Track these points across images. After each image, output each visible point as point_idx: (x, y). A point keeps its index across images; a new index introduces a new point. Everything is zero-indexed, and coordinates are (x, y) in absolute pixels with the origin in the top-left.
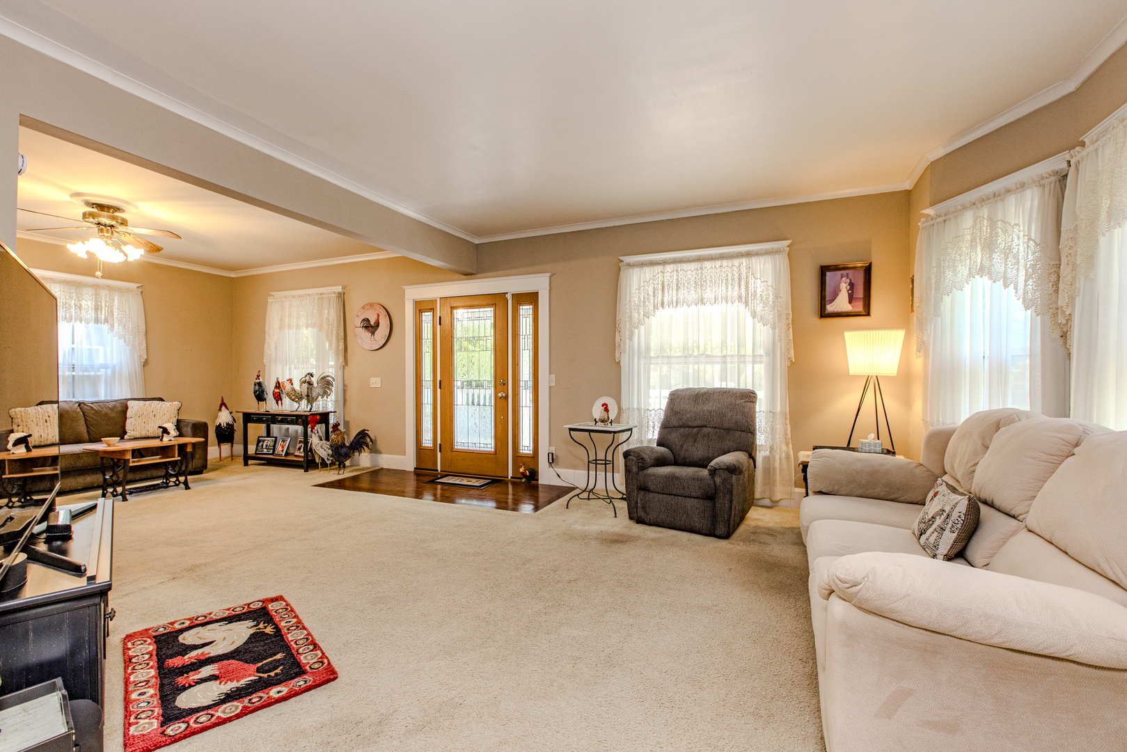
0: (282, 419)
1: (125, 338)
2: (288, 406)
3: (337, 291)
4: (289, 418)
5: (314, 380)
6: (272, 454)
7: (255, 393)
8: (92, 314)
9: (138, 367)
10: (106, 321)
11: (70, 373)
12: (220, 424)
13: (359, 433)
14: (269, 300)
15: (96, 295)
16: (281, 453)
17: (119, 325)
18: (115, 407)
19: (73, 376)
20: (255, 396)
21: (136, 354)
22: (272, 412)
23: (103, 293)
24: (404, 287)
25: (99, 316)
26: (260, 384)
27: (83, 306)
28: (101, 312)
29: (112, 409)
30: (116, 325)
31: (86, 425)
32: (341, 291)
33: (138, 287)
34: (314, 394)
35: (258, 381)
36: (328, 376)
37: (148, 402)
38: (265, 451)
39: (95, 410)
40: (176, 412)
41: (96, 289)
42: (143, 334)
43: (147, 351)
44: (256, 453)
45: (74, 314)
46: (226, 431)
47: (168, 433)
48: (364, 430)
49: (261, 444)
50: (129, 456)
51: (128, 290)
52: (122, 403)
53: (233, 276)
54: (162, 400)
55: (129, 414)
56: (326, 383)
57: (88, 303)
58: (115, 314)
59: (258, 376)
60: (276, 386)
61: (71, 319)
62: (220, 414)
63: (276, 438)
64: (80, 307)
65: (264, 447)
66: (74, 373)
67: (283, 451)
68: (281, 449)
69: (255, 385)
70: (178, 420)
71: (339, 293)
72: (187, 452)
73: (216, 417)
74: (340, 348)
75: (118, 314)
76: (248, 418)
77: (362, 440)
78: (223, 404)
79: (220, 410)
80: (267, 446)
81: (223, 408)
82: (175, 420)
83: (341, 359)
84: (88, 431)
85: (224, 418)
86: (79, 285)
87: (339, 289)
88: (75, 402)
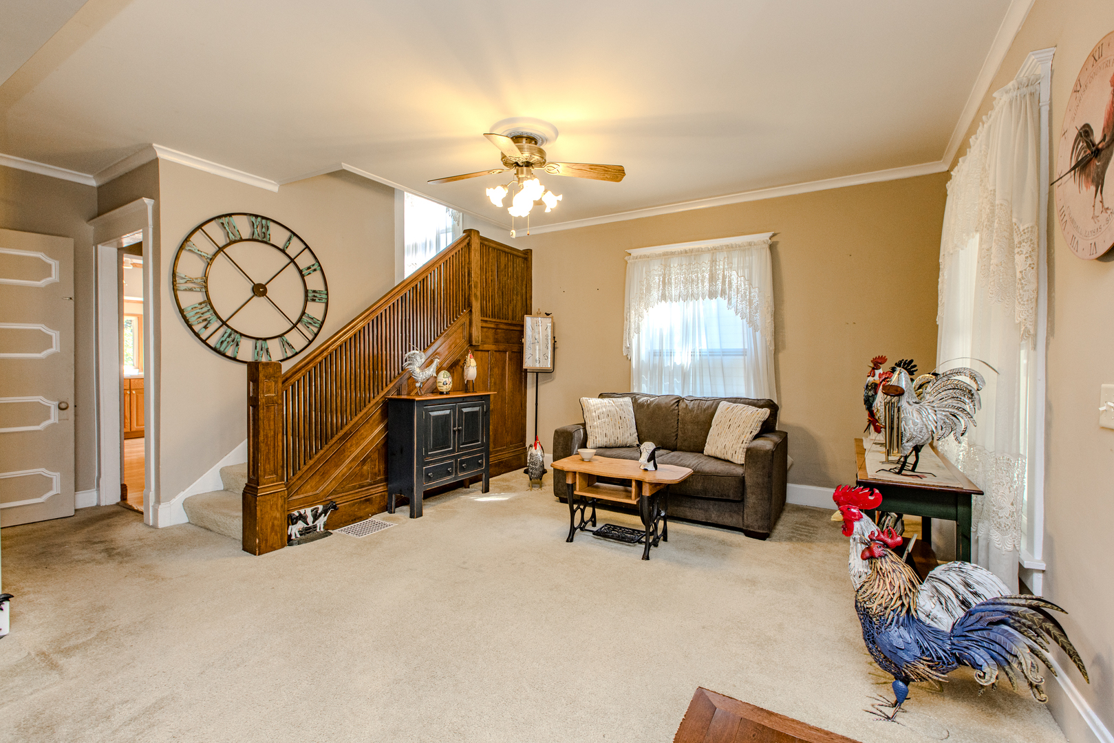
8: (706, 288)
15: (714, 261)
17: (738, 296)
18: (706, 408)
23: (721, 256)
25: (715, 287)
28: (717, 282)
30: (733, 296)
33: (767, 238)
37: (734, 405)
41: (714, 253)
52: (714, 403)
53: (944, 167)
55: (714, 420)
57: (704, 274)
58: (733, 282)
61: (688, 297)
82: (749, 437)
86: (696, 253)
88: (674, 397)
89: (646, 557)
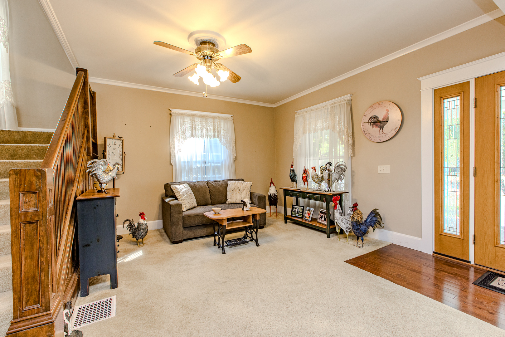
0: (309, 196)
1: (226, 145)
2: (312, 186)
3: (346, 99)
4: (315, 196)
5: (332, 168)
6: (302, 218)
7: (290, 177)
8: (211, 133)
9: (232, 161)
10: (218, 136)
11: (204, 165)
12: (271, 195)
13: (372, 213)
14: (296, 116)
15: (214, 122)
16: (308, 219)
17: (224, 138)
18: (222, 184)
19: (205, 166)
20: (291, 179)
21: (231, 154)
22: (302, 190)
23: (217, 121)
24: (420, 79)
25: (215, 133)
26: (293, 171)
27: (208, 129)
28: (216, 131)
29: (221, 186)
30: (222, 138)
31: (210, 194)
32: (349, 98)
33: (231, 117)
34: (333, 179)
35: (292, 169)
36: (342, 165)
37: (236, 182)
38: (297, 215)
39: (214, 186)
40: (250, 188)
41: (213, 119)
42: (234, 143)
43: (236, 152)
44: (291, 216)
45: (204, 134)
46: (274, 199)
47: (246, 206)
48: (376, 209)
49: (294, 210)
50: (225, 223)
51: (227, 118)
52: (225, 182)
53: (274, 107)
54: (243, 180)
55: (228, 189)
56: (341, 170)
57: (210, 127)
58: (222, 132)
59: (292, 165)
60: (304, 172)
61: (204, 136)
62: (270, 188)
63: (303, 207)
64: (207, 130)
65: (296, 212)
66: (205, 165)
67: (309, 217)
68: (307, 216)
69: (291, 171)
70: (251, 192)
71: (348, 100)
72: (257, 220)
73: (268, 190)
74: (350, 143)
75: (223, 132)
76: (287, 193)
77: (374, 219)
78: (272, 182)
79: (270, 186)
80: (298, 212)
81: (272, 185)
82: (249, 193)
83: (351, 151)
84: (211, 198)
85: (272, 191)
86: (206, 117)
87: (348, 97)
88: (205, 181)
89: (258, 245)
